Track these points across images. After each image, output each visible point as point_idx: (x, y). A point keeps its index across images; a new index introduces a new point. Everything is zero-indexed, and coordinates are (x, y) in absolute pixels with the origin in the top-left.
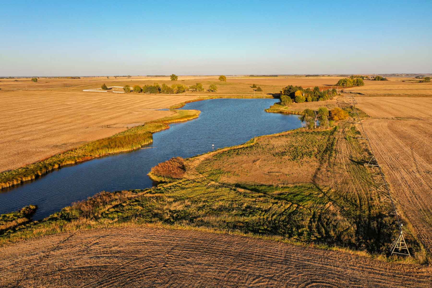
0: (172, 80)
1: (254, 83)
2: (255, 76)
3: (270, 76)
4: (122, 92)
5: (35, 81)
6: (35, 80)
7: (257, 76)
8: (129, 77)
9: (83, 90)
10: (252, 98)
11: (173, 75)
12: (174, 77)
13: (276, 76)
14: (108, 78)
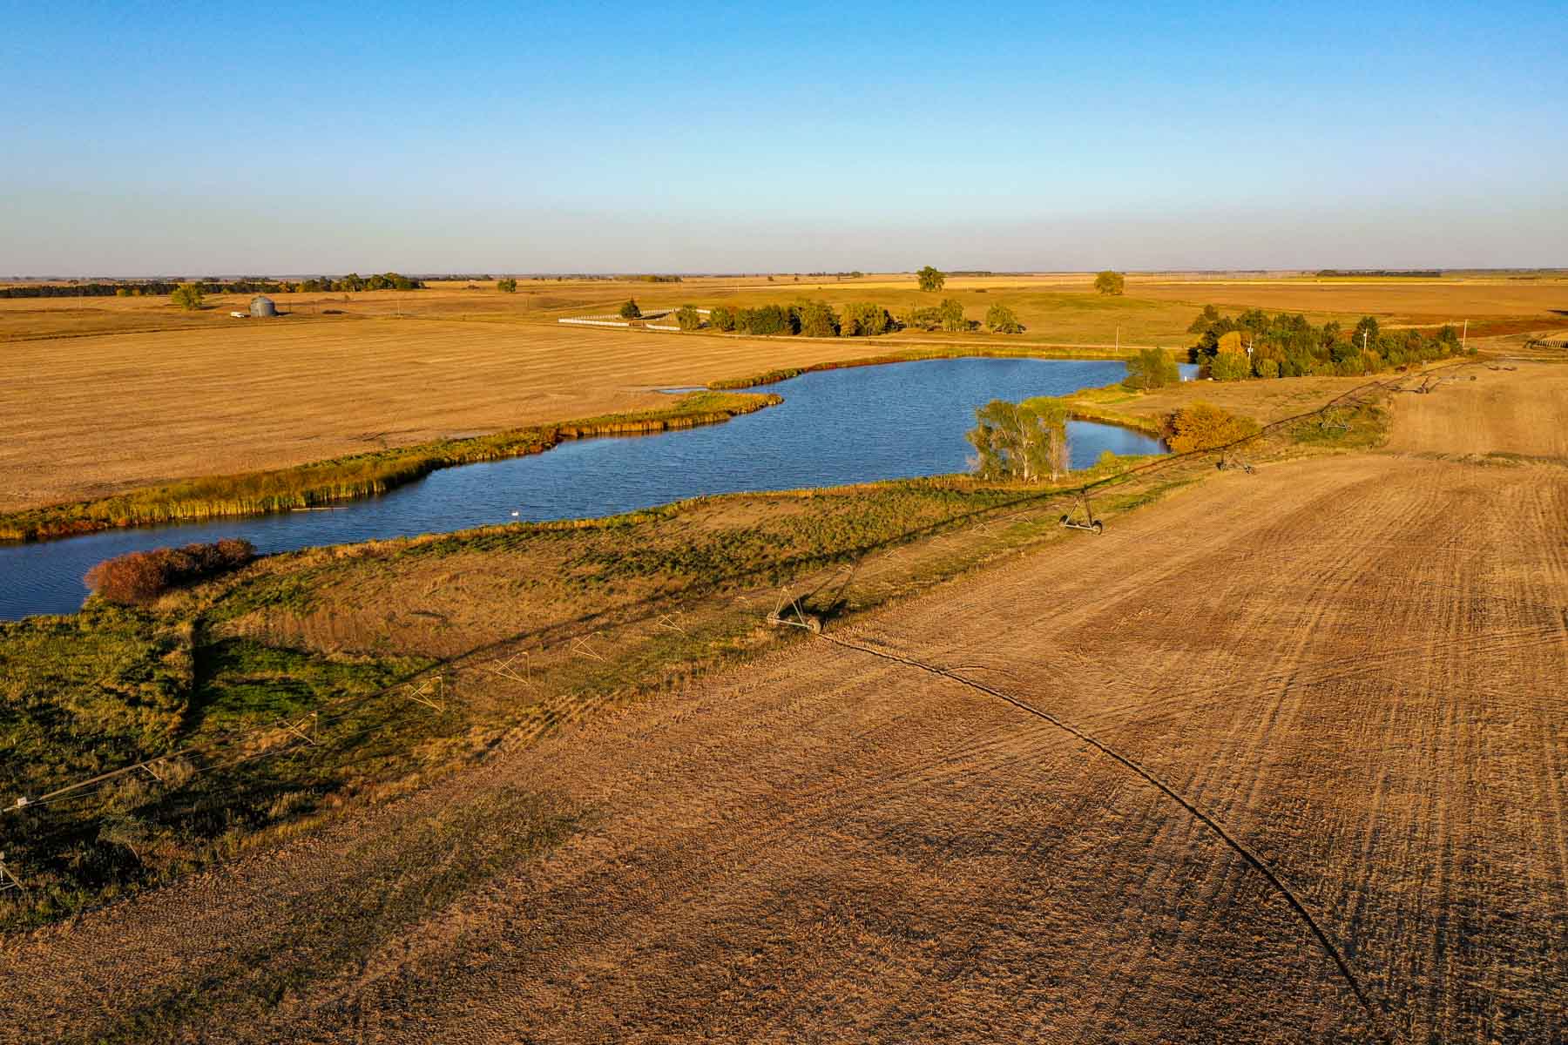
0: (923, 289)
1: (1212, 302)
2: (1345, 275)
3: (1407, 274)
4: (675, 328)
5: (506, 289)
6: (510, 285)
7: (1350, 274)
8: (856, 275)
9: (561, 321)
10: (1109, 358)
11: (927, 268)
12: (930, 278)
13: (1435, 274)
14: (771, 279)
